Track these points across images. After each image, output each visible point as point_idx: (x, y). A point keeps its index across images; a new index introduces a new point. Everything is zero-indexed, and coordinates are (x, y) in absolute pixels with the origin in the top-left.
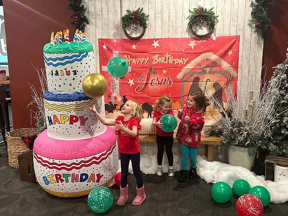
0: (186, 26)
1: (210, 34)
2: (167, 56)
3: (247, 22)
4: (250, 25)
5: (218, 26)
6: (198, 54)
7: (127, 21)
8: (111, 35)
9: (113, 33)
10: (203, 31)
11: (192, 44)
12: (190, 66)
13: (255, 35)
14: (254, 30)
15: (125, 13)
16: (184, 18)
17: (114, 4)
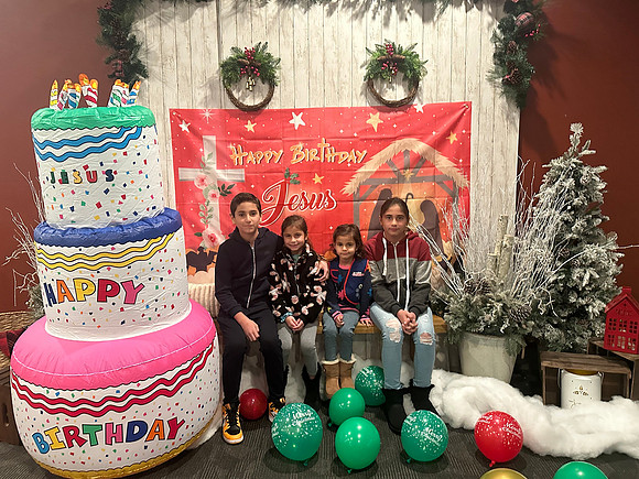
0: (361, 82)
1: (410, 99)
2: (323, 145)
3: (485, 75)
4: (490, 80)
5: (426, 83)
6: (388, 141)
7: (234, 69)
8: (199, 101)
9: (203, 96)
10: (396, 93)
11: (375, 120)
12: (371, 167)
13: (501, 101)
14: (499, 90)
15: (227, 54)
16: (354, 65)
17: (204, 36)
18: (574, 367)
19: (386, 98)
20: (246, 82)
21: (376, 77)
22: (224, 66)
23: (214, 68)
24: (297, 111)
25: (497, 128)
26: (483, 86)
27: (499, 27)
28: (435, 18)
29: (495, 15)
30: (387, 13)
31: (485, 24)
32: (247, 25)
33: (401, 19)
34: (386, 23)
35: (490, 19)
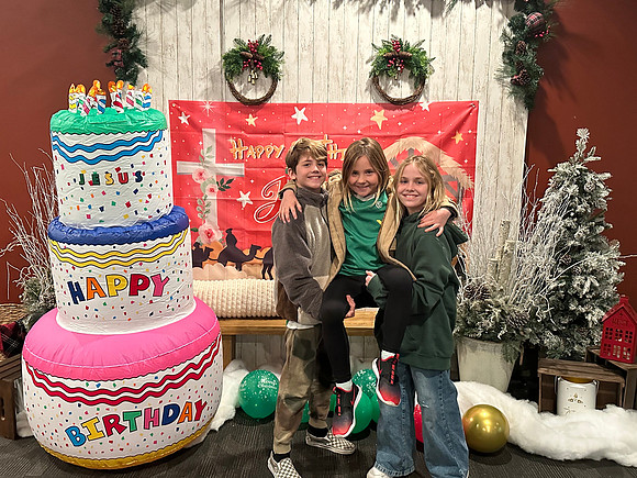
0: (366, 78)
1: (417, 96)
2: (325, 141)
3: (493, 73)
4: (499, 79)
5: (431, 81)
6: (392, 139)
7: (236, 62)
8: (199, 93)
9: (203, 87)
10: (402, 90)
11: (379, 117)
13: (510, 101)
14: (508, 90)
15: (230, 46)
16: (360, 60)
17: (206, 26)
18: (570, 375)
19: (392, 95)
20: (248, 75)
21: (381, 73)
22: (226, 58)
23: (215, 60)
24: (300, 106)
25: (504, 128)
26: (491, 85)
27: (509, 25)
28: (444, 14)
29: (505, 13)
30: (395, 7)
31: (495, 22)
32: (251, 15)
33: (409, 13)
34: (394, 18)
35: (500, 16)
